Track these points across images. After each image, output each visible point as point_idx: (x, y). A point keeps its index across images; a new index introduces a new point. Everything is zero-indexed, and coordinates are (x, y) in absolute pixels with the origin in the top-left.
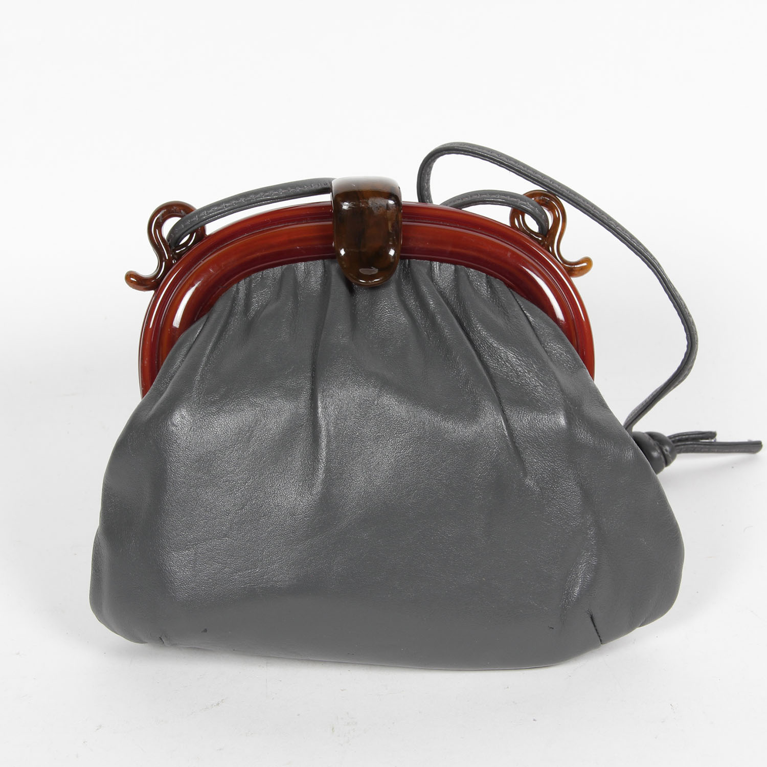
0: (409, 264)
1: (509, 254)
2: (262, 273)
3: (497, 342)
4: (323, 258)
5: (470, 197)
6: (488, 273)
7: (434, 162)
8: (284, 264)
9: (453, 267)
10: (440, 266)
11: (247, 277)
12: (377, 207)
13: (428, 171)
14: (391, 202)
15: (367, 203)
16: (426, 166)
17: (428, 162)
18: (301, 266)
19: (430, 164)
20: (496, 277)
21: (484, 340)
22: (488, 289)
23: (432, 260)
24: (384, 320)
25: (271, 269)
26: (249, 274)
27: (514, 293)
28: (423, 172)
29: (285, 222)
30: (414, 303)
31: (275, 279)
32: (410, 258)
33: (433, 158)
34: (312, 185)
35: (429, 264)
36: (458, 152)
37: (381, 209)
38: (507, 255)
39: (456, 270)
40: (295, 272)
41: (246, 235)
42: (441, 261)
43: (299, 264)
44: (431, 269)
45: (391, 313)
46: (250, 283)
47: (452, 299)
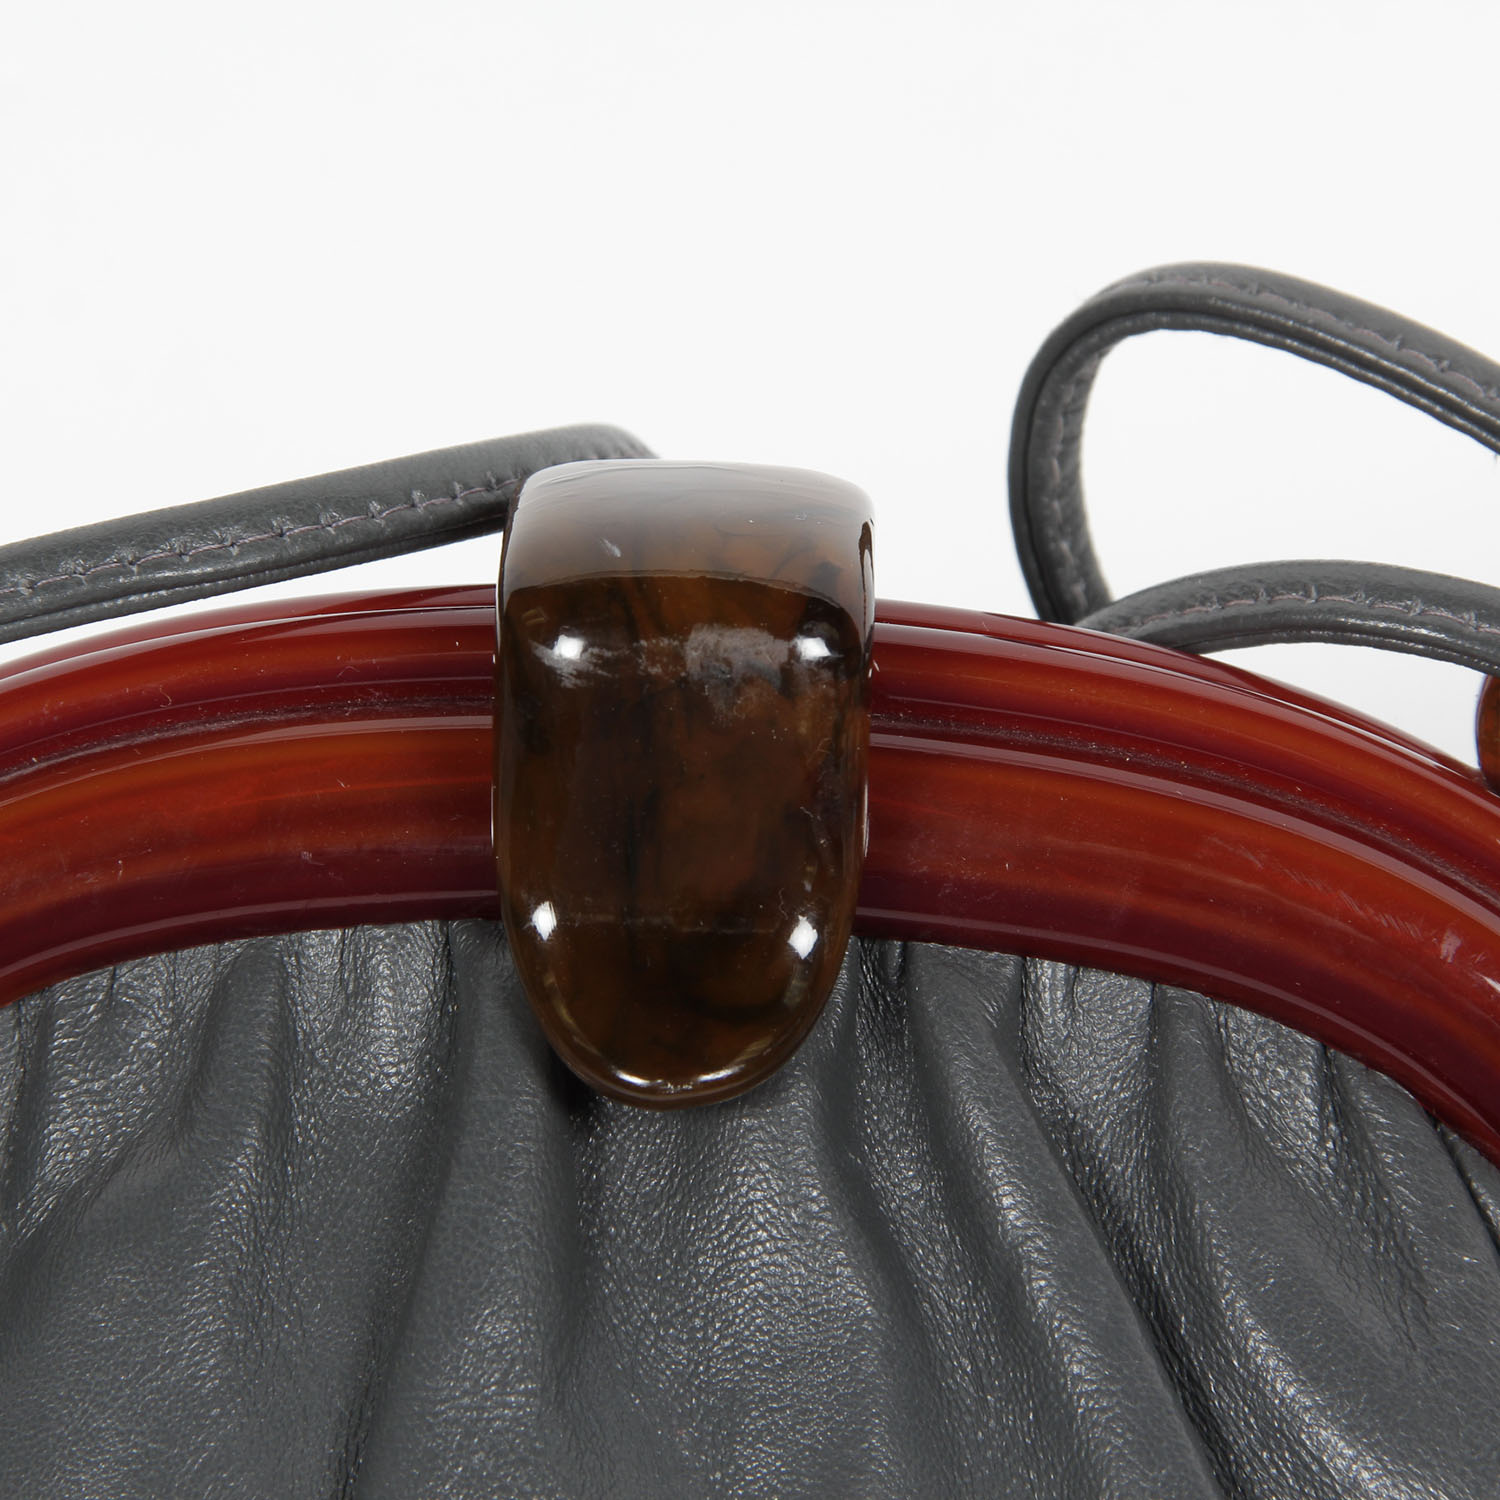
0: (903, 970)
1: (1449, 946)
2: (114, 978)
3: (1351, 1445)
4: (443, 912)
5: (1264, 597)
6: (1330, 1039)
7: (1102, 355)
8: (232, 937)
9: (1140, 993)
10: (1071, 983)
11: (31, 993)
12: (729, 682)
13: (1067, 399)
14: (813, 648)
15: (678, 658)
16: (1055, 376)
17: (1069, 359)
18: (321, 947)
19: (1078, 364)
20: (1373, 1061)
21: (1279, 1432)
22: (1324, 1127)
23: (1030, 950)
24: (741, 1284)
25: (160, 962)
26: (40, 980)
27: (1468, 1153)
28: (1043, 402)
29: (247, 705)
30: (917, 1187)
31: (178, 1015)
32: (910, 934)
33: (1094, 339)
34: (417, 495)
35: (1009, 971)
36: (1225, 324)
37: (752, 693)
38: (1436, 949)
39: (1157, 1011)
40: (286, 981)
41: (38, 764)
42: (1079, 959)
43: (313, 937)
44: (1023, 999)
45: (778, 1250)
46: (44, 1026)
47: (1124, 1171)
